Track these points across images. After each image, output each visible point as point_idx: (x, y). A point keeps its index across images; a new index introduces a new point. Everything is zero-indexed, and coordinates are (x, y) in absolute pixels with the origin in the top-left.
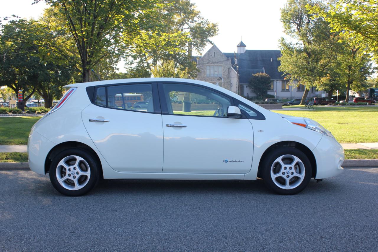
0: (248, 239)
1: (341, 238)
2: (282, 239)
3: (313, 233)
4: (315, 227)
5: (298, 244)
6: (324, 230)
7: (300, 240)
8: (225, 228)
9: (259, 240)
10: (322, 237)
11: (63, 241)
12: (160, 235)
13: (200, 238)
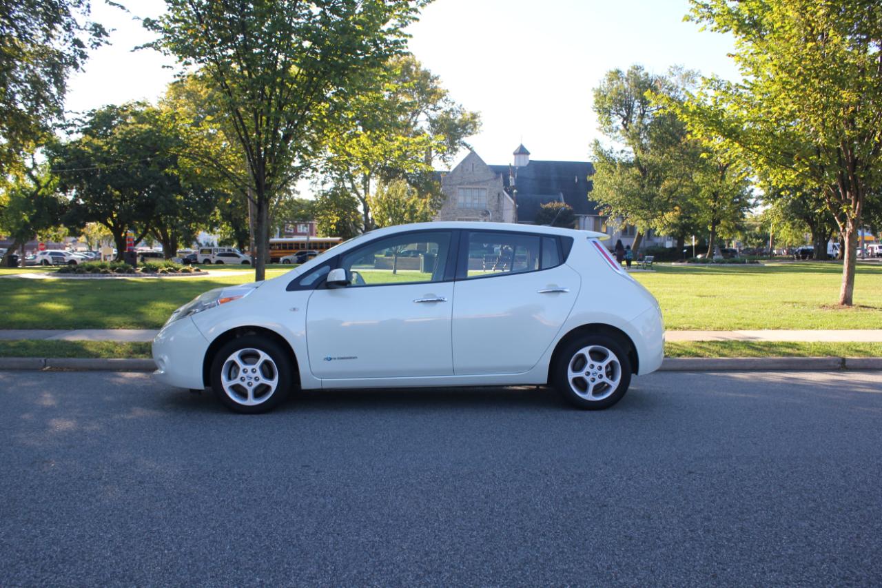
0: (580, 475)
1: (719, 472)
2: (631, 475)
3: (676, 467)
4: (678, 458)
5: (655, 481)
6: (692, 462)
7: (658, 477)
8: (540, 460)
9: (597, 476)
10: (690, 473)
11: (297, 478)
12: (444, 470)
13: (507, 474)
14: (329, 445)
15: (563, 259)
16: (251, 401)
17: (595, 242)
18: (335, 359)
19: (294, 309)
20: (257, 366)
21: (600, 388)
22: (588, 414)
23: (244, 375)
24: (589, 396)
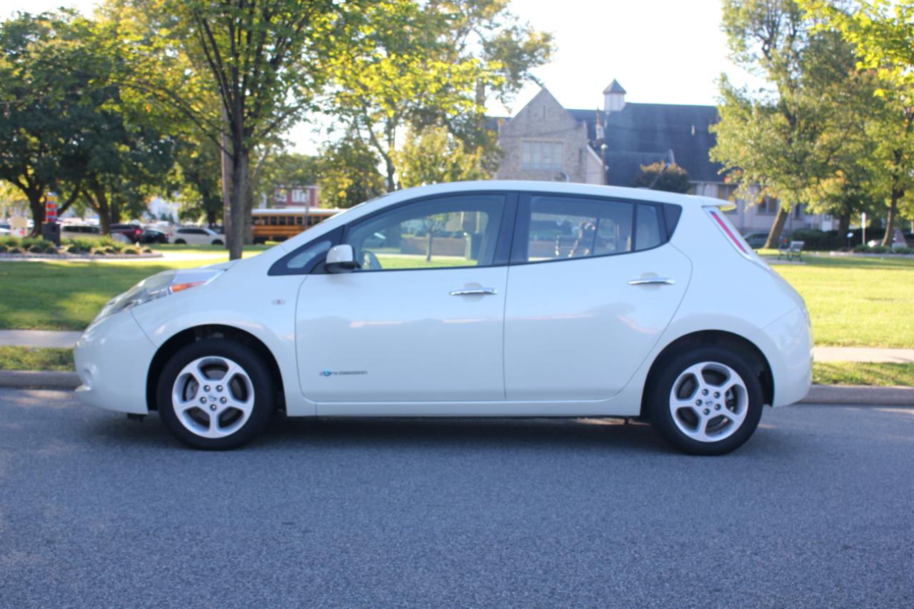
0: (683, 545)
1: (890, 549)
2: (758, 548)
3: (826, 538)
4: (829, 527)
5: (794, 558)
6: (849, 533)
7: (798, 552)
8: (626, 523)
9: (707, 547)
10: (846, 547)
11: (274, 539)
12: (487, 533)
13: (577, 541)
14: (323, 495)
15: (666, 236)
16: (215, 432)
17: (713, 213)
18: (336, 373)
19: (279, 302)
20: (224, 382)
21: (717, 424)
22: (698, 461)
23: (205, 395)
24: (700, 435)
